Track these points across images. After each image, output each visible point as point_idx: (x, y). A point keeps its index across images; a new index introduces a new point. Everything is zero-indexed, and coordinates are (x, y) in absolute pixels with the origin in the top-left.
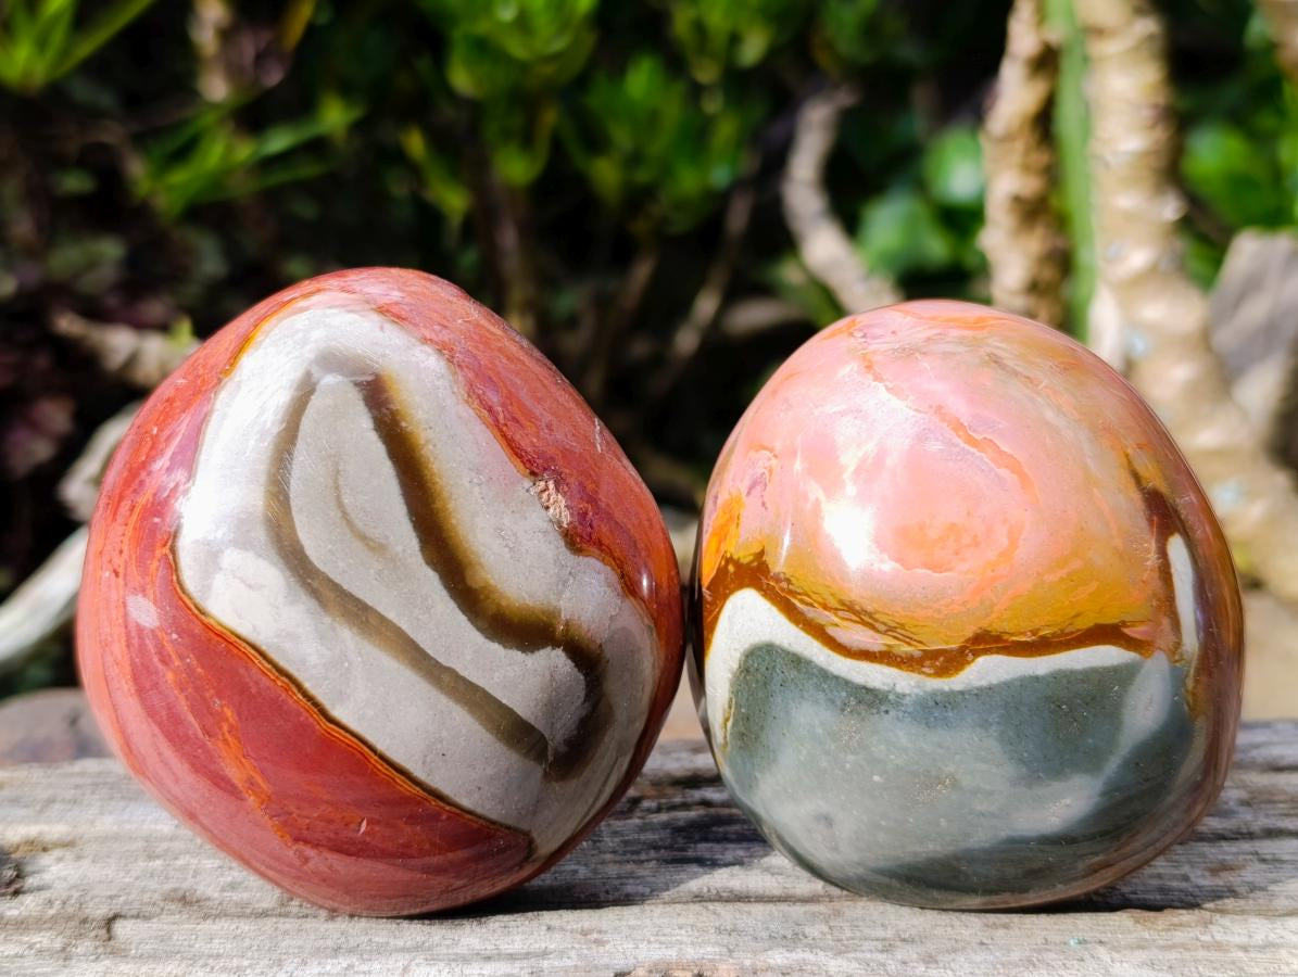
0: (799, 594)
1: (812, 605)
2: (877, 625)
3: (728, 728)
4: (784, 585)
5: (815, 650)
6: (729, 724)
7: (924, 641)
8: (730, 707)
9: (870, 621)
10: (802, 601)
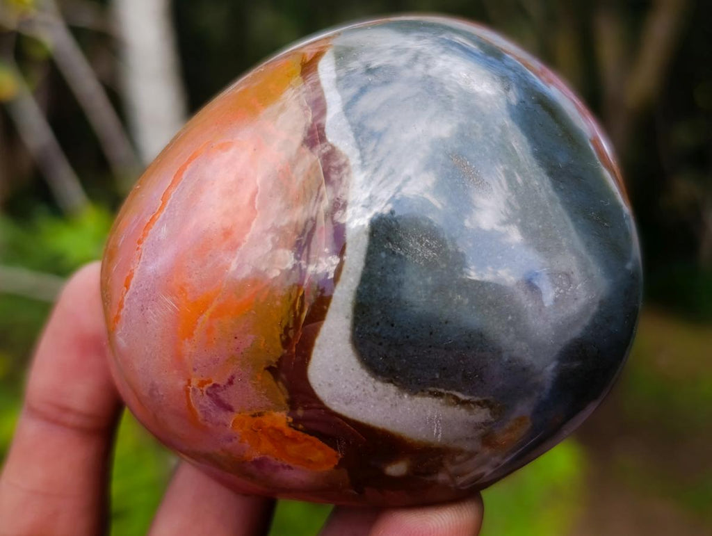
0: (295, 313)
1: (303, 297)
2: (308, 229)
3: (467, 398)
4: (291, 333)
5: (345, 287)
6: (461, 396)
7: (317, 186)
8: (440, 395)
9: (306, 235)
10: (301, 310)
